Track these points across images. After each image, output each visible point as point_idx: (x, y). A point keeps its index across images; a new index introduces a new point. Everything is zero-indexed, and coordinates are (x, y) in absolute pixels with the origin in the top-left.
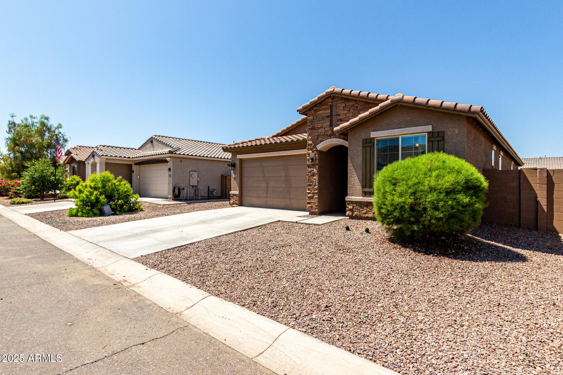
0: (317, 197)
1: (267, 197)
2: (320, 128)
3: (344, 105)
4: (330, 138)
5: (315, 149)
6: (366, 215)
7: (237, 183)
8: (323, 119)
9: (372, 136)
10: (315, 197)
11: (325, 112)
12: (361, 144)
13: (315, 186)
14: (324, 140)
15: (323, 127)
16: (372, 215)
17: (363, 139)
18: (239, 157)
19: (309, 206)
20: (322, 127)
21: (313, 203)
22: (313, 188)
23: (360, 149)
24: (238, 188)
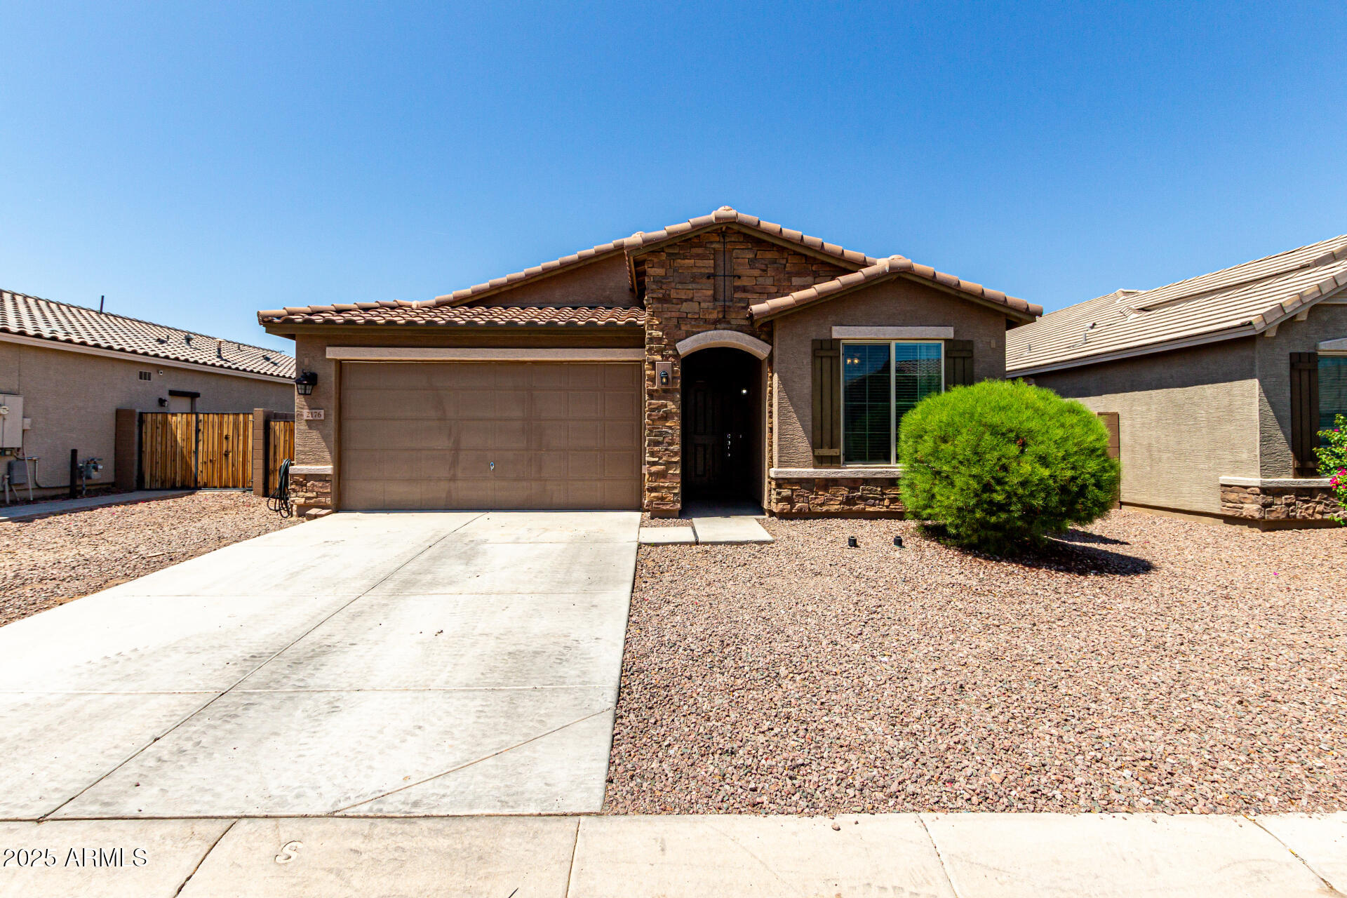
0: (678, 472)
1: (453, 479)
2: (686, 300)
3: (751, 256)
4: (716, 329)
5: (670, 352)
6: (825, 508)
7: (325, 438)
8: (694, 278)
9: (835, 336)
10: (671, 472)
11: (700, 263)
12: (809, 350)
13: (670, 444)
14: (699, 333)
15: (695, 299)
16: (837, 507)
17: (813, 340)
18: (333, 353)
19: (654, 497)
20: (691, 300)
21: (667, 487)
22: (666, 450)
23: (807, 360)
24: (327, 456)
